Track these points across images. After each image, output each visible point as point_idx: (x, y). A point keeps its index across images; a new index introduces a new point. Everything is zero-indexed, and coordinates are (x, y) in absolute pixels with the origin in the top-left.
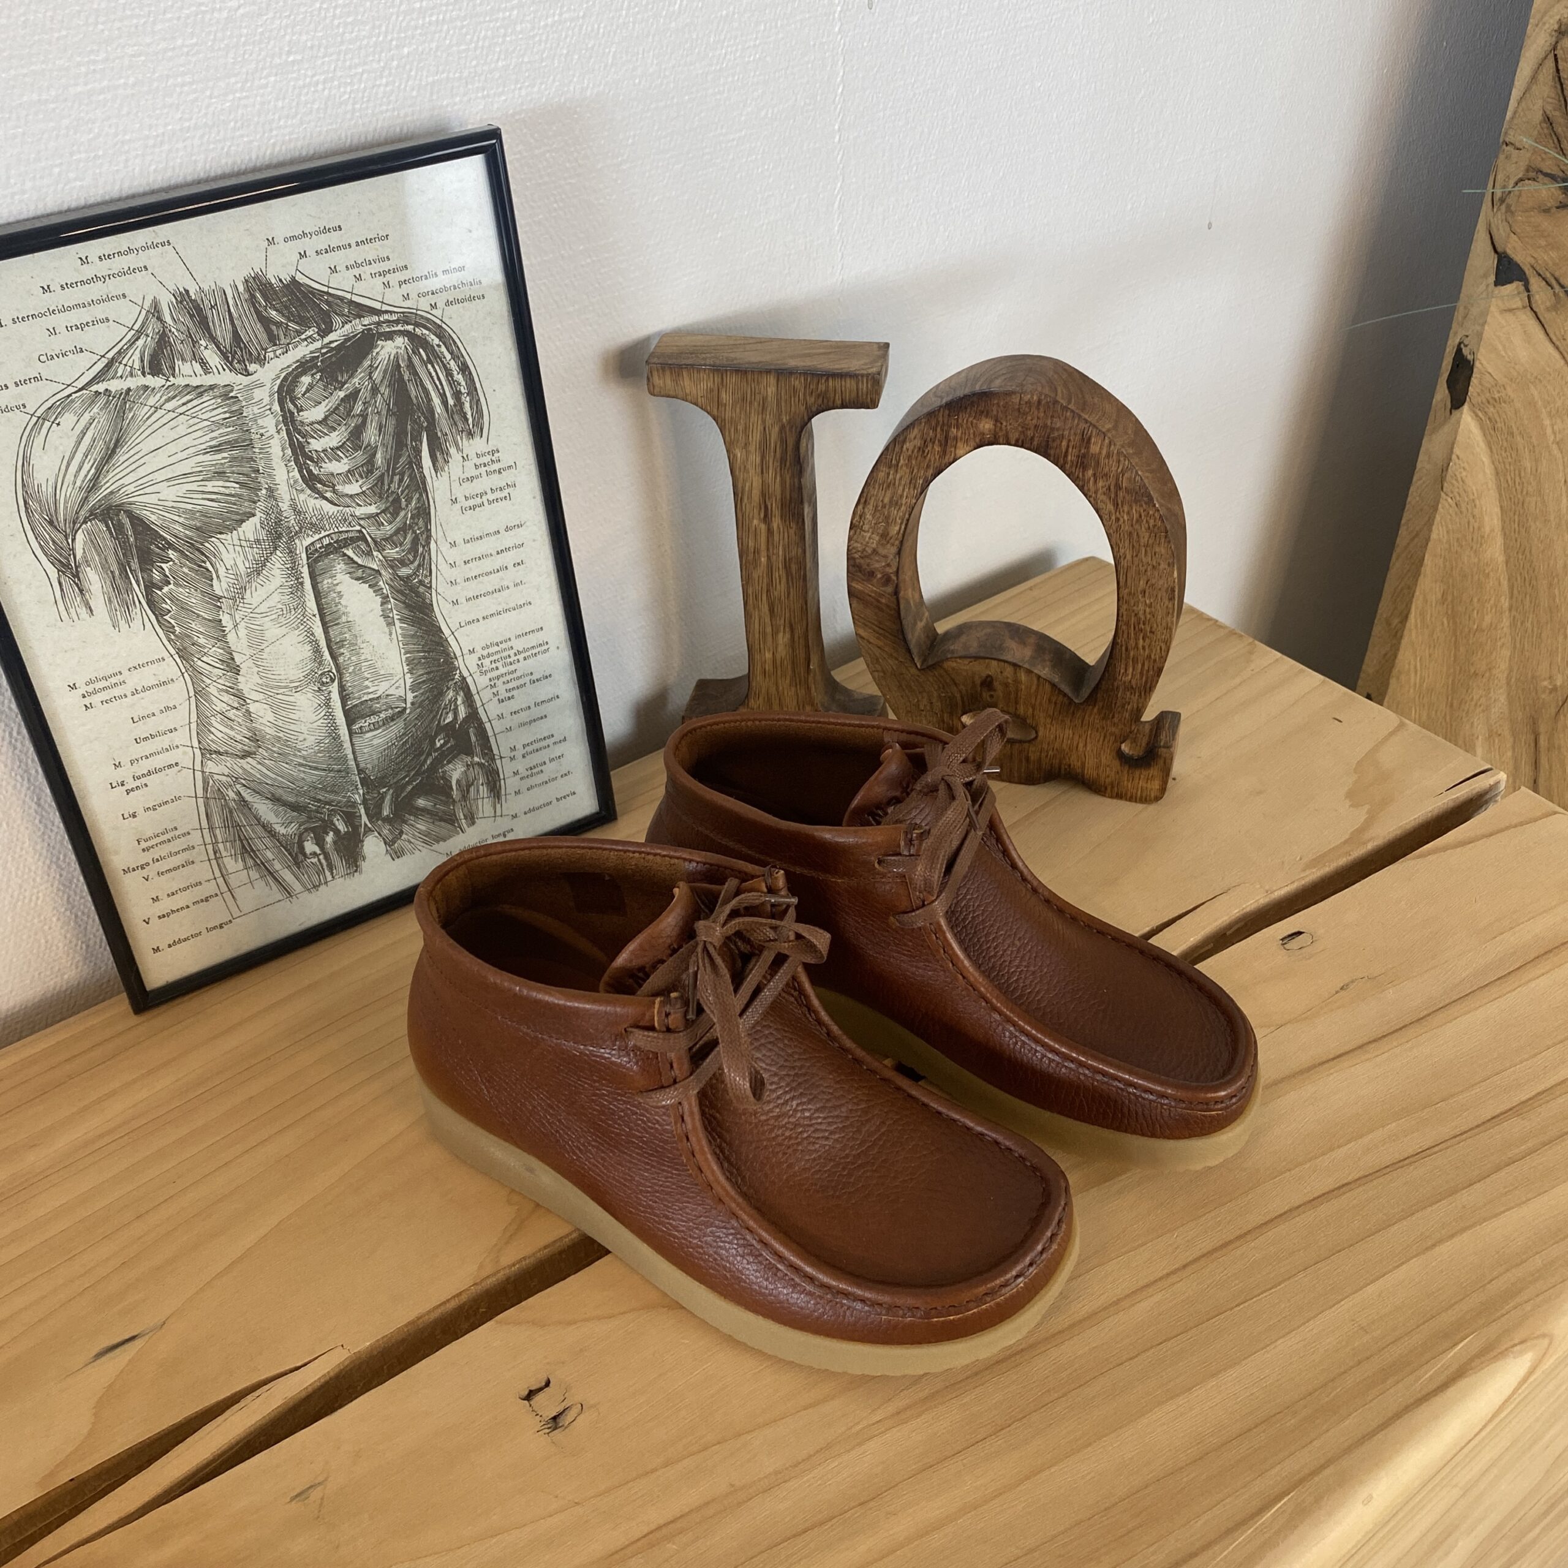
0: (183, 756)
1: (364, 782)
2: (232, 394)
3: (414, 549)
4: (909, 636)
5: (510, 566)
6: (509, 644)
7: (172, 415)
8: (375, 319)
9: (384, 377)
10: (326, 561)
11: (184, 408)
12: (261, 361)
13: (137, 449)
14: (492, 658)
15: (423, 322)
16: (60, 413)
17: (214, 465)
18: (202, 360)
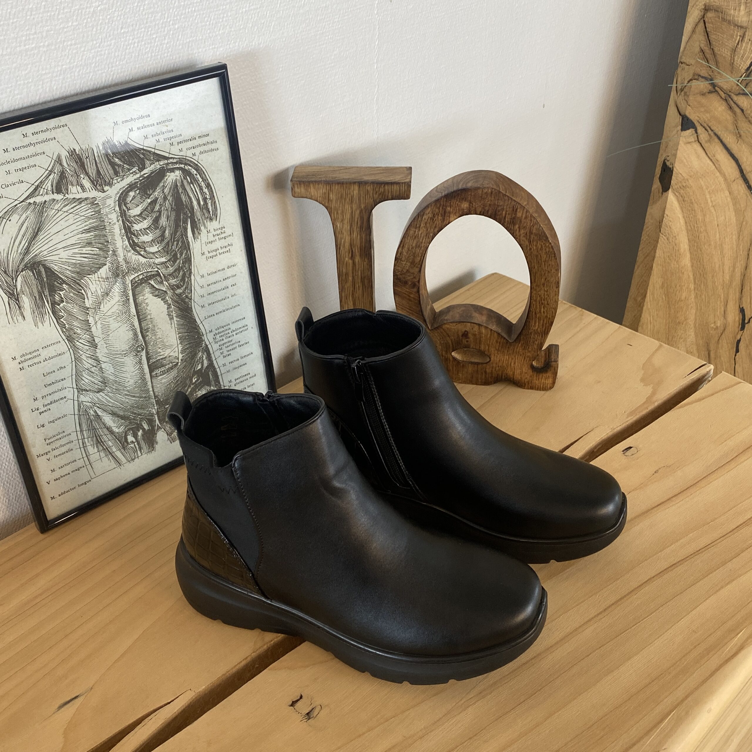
0: (69, 393)
1: (158, 402)
2: (96, 202)
3: (183, 280)
4: (425, 313)
5: (230, 286)
6: (229, 327)
7: (66, 214)
8: (166, 162)
9: (170, 191)
10: (141, 287)
11: (72, 210)
12: (110, 184)
13: (48, 232)
14: (220, 335)
15: (189, 163)
16: (11, 215)
17: (87, 239)
18: (82, 185)
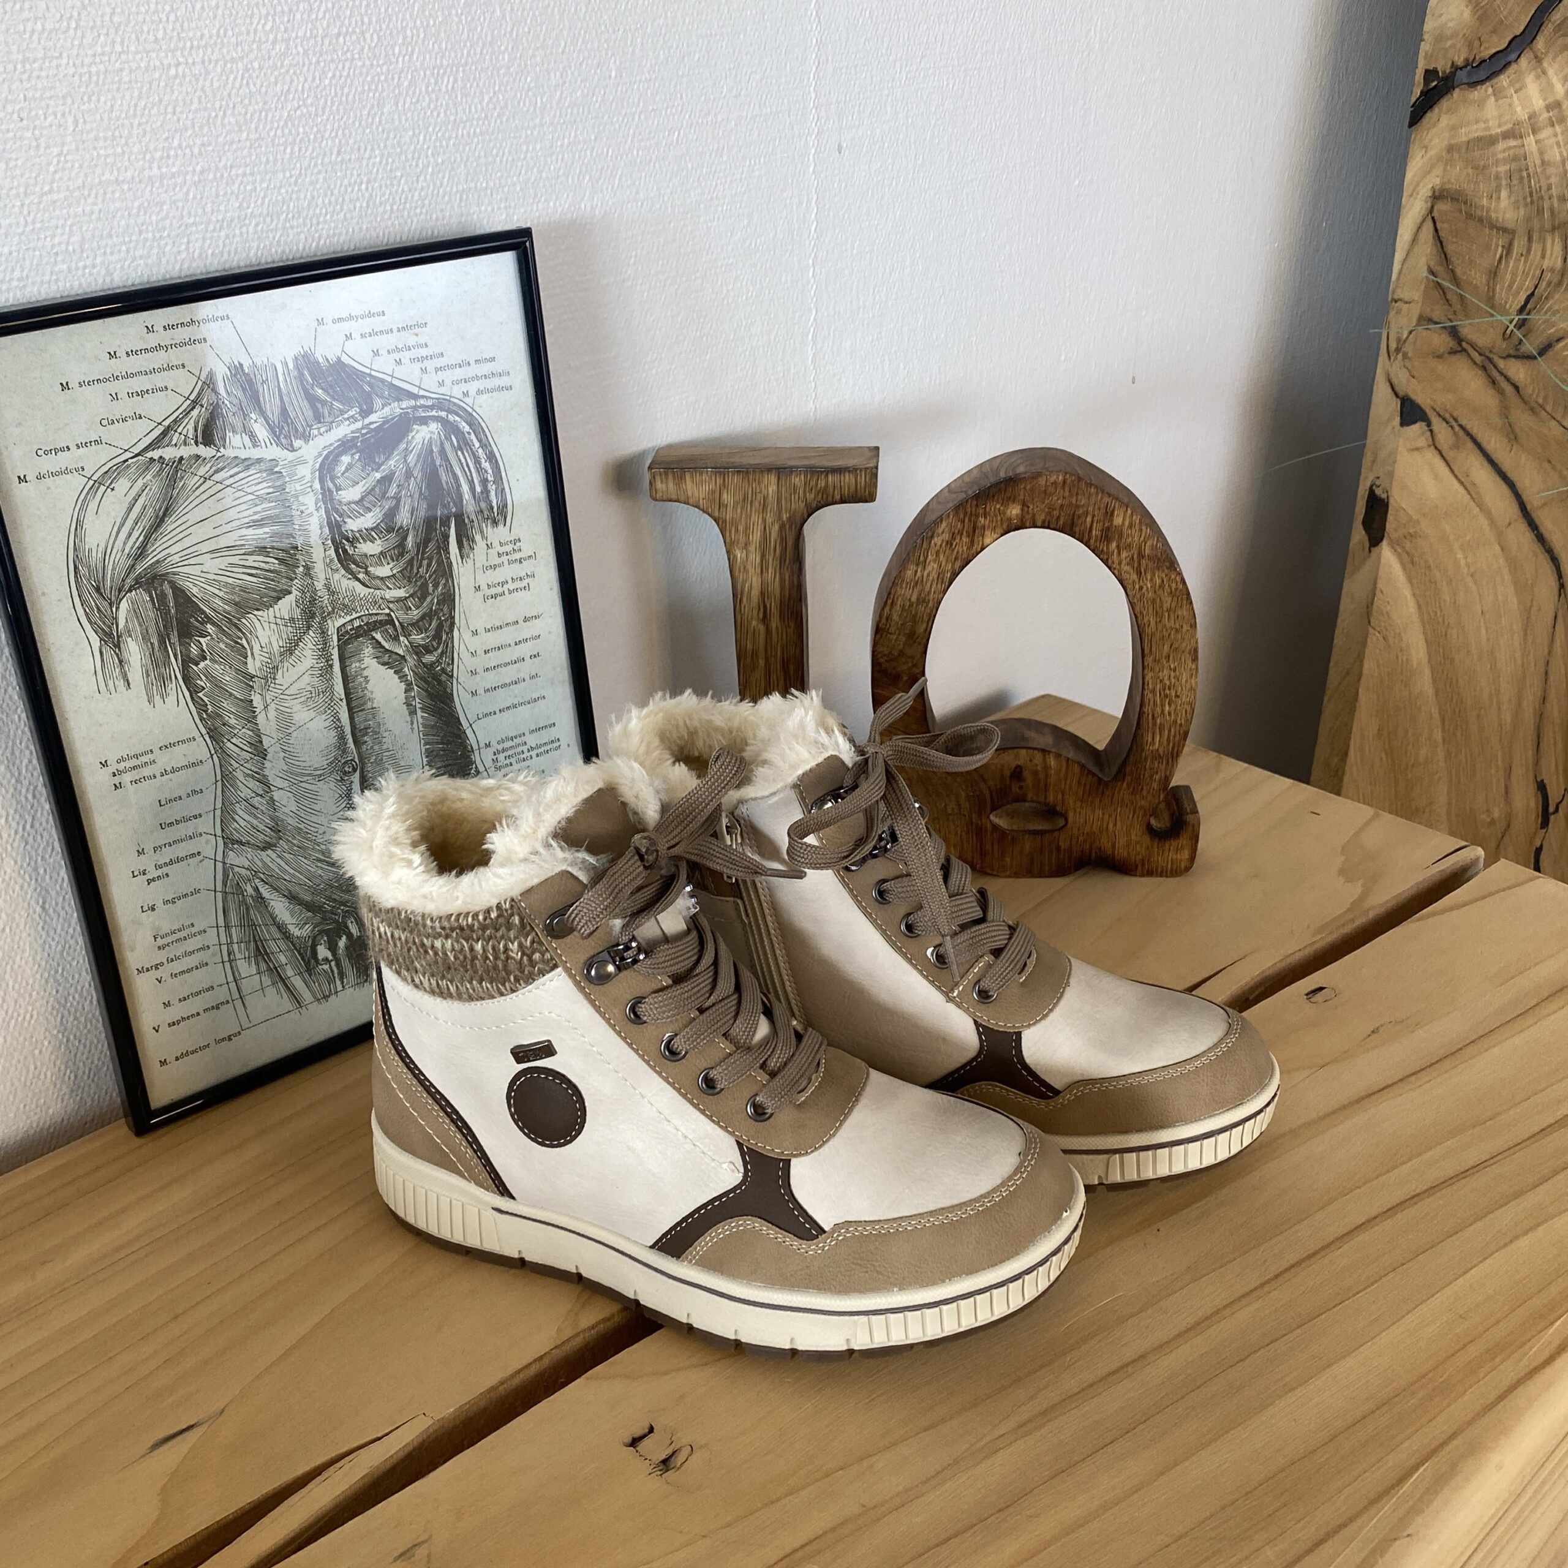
0: (208, 846)
2: (276, 469)
3: (437, 636)
5: (527, 658)
6: (523, 739)
7: (222, 487)
8: (412, 403)
9: (418, 461)
10: (356, 644)
11: (232, 480)
12: (306, 438)
13: (184, 519)
14: (507, 754)
15: (454, 408)
16: (114, 478)
17: (256, 540)
18: (251, 432)
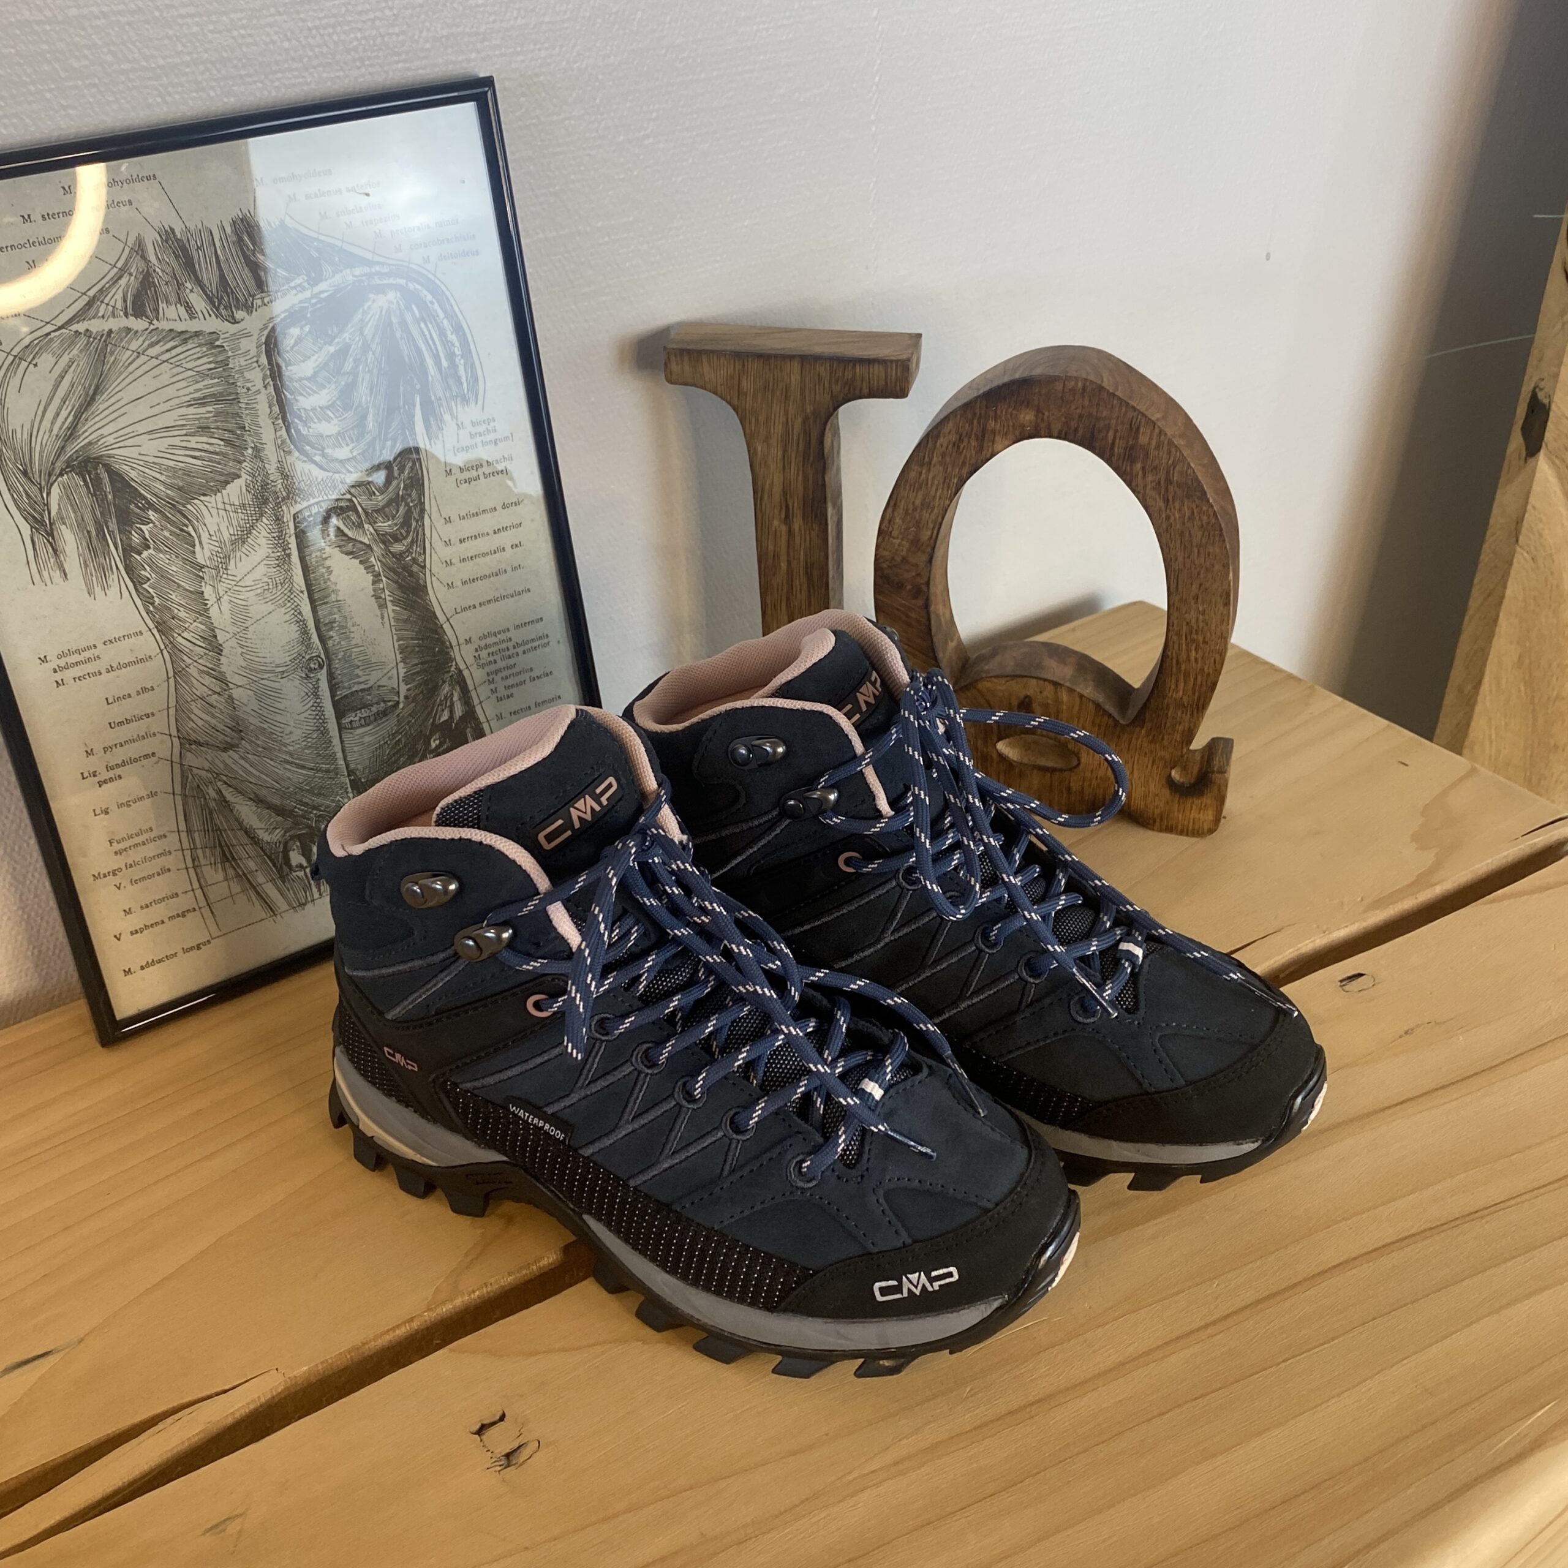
0: (162, 747)
4: (940, 655)
5: (508, 548)
6: (509, 635)
14: (490, 650)
16: (37, 353)
17: (198, 419)
18: (187, 303)
